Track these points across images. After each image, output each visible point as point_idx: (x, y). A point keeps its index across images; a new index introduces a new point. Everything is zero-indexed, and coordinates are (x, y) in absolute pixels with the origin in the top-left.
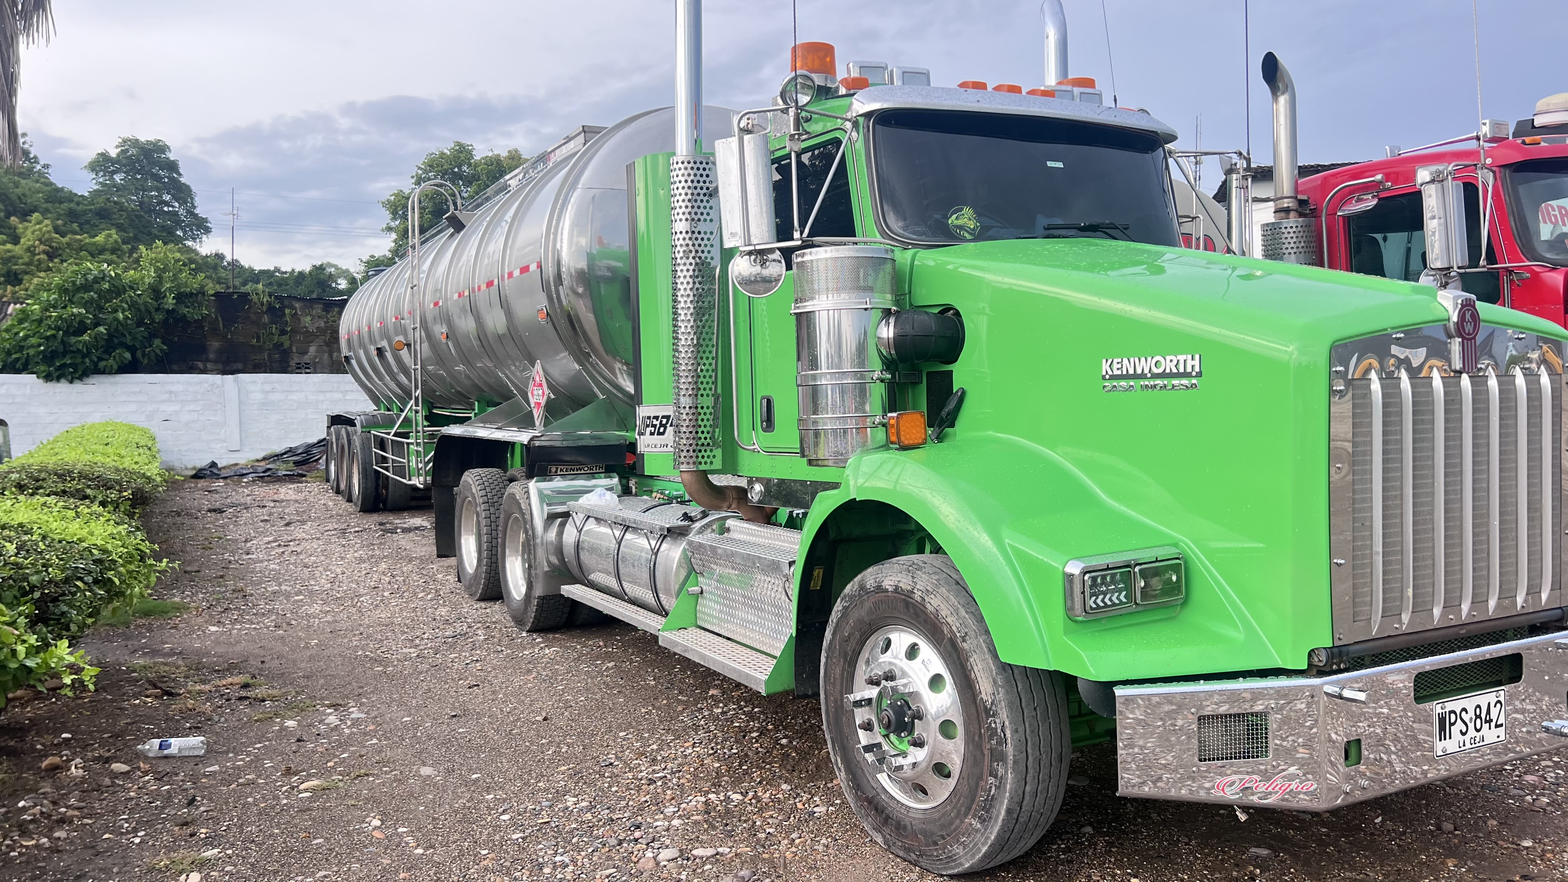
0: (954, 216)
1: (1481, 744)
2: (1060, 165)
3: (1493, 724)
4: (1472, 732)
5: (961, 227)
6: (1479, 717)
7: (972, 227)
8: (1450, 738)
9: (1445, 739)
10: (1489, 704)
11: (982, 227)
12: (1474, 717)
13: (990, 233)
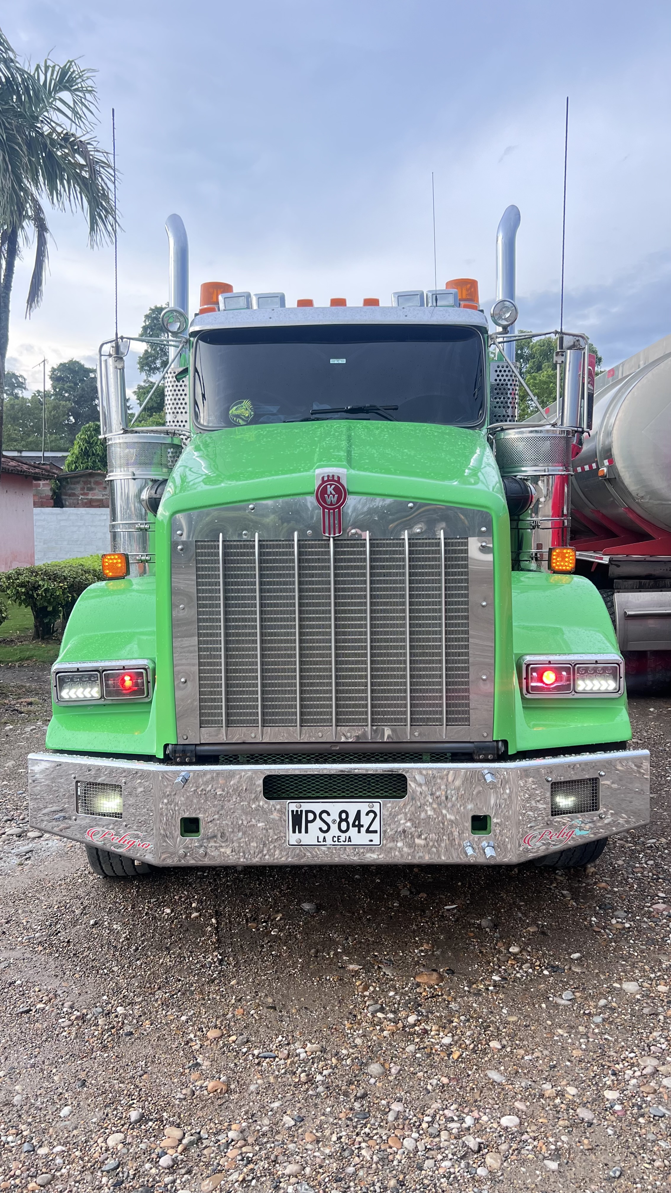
0: (235, 408)
1: (346, 843)
2: (343, 361)
3: (363, 830)
4: (334, 830)
5: (238, 416)
6: (346, 820)
7: (247, 415)
8: (306, 832)
9: (300, 832)
10: (359, 812)
11: (255, 415)
12: (338, 820)
13: (261, 419)
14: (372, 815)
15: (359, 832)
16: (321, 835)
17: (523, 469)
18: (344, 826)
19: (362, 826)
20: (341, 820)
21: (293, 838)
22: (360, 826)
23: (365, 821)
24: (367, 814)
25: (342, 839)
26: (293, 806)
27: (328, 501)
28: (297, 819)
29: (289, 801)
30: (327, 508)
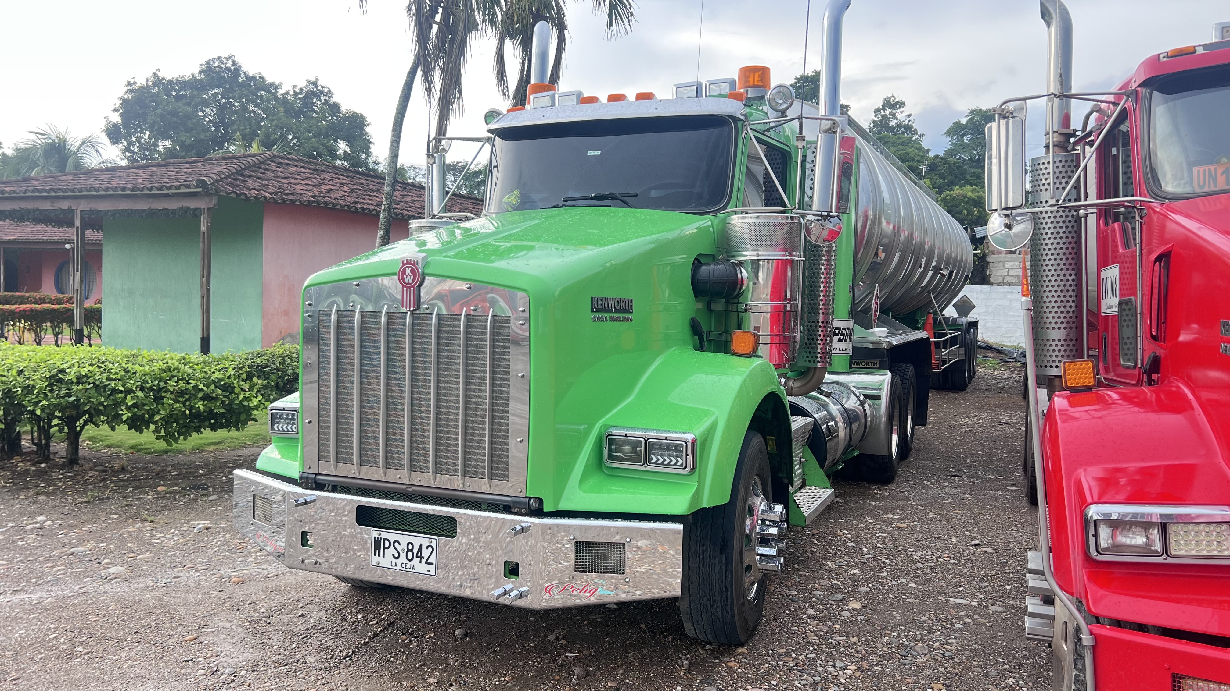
14: (430, 549)
15: (420, 562)
16: (394, 561)
17: (744, 253)
18: (410, 555)
19: (423, 557)
20: (408, 551)
21: (375, 559)
22: (421, 557)
23: (425, 553)
24: (427, 548)
25: (408, 566)
26: (375, 533)
27: (406, 281)
28: (377, 543)
29: (373, 529)
30: (407, 287)
